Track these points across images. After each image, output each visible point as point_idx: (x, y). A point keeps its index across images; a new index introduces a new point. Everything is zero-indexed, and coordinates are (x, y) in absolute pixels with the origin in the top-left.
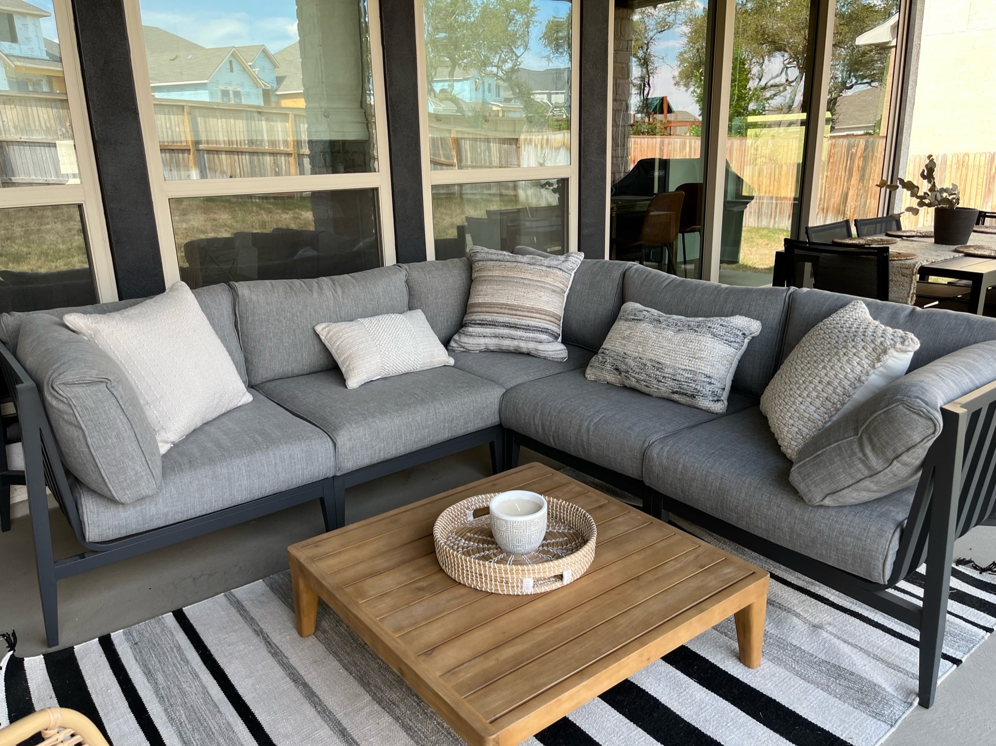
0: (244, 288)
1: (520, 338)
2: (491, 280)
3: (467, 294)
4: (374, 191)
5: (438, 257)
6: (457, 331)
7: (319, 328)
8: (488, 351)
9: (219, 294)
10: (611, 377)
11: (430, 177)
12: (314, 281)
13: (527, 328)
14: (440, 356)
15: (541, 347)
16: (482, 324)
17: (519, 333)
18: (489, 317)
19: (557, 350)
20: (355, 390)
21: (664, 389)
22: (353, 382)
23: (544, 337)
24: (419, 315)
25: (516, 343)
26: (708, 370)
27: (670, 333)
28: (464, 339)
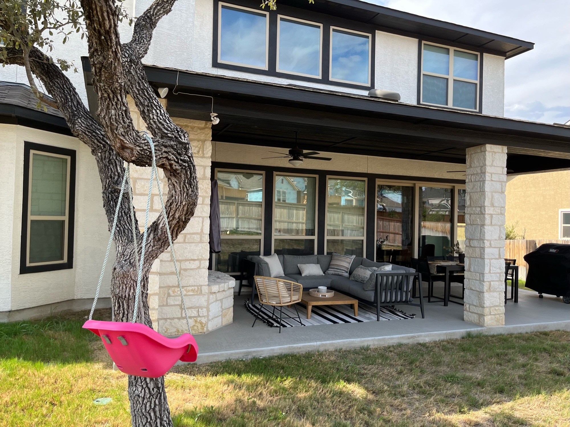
0: (285, 256)
1: (339, 272)
2: (334, 259)
3: (330, 262)
4: (314, 240)
5: (327, 254)
6: (327, 270)
7: (298, 265)
8: (332, 274)
9: (281, 256)
10: (353, 279)
11: (326, 238)
12: (298, 256)
13: (340, 269)
14: (321, 273)
15: (343, 274)
16: (332, 268)
17: (339, 270)
18: (333, 267)
19: (347, 275)
20: (303, 277)
21: (360, 280)
22: (303, 275)
23: (344, 272)
24: (319, 265)
25: (338, 273)
26: (367, 276)
27: (362, 270)
28: (328, 271)
